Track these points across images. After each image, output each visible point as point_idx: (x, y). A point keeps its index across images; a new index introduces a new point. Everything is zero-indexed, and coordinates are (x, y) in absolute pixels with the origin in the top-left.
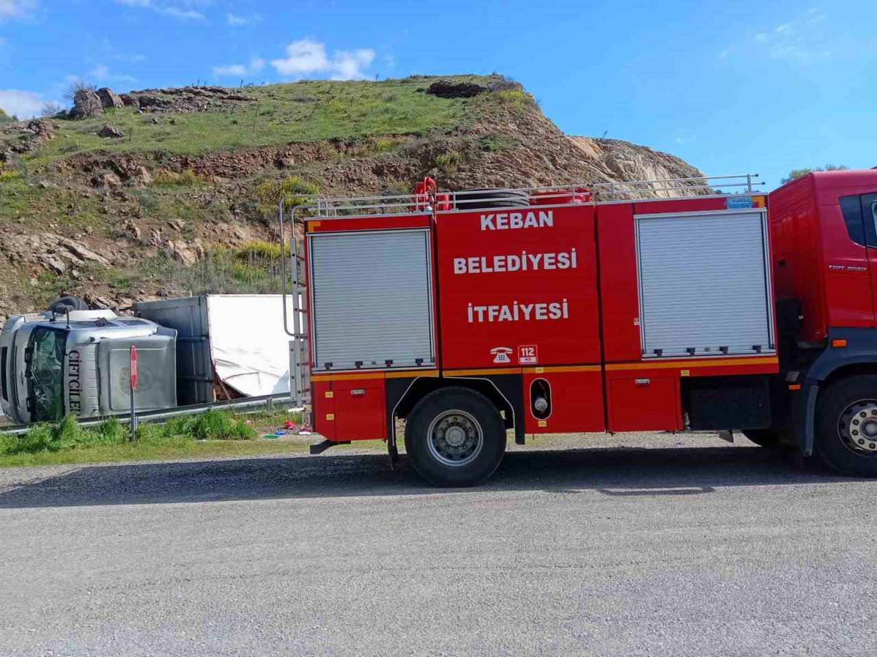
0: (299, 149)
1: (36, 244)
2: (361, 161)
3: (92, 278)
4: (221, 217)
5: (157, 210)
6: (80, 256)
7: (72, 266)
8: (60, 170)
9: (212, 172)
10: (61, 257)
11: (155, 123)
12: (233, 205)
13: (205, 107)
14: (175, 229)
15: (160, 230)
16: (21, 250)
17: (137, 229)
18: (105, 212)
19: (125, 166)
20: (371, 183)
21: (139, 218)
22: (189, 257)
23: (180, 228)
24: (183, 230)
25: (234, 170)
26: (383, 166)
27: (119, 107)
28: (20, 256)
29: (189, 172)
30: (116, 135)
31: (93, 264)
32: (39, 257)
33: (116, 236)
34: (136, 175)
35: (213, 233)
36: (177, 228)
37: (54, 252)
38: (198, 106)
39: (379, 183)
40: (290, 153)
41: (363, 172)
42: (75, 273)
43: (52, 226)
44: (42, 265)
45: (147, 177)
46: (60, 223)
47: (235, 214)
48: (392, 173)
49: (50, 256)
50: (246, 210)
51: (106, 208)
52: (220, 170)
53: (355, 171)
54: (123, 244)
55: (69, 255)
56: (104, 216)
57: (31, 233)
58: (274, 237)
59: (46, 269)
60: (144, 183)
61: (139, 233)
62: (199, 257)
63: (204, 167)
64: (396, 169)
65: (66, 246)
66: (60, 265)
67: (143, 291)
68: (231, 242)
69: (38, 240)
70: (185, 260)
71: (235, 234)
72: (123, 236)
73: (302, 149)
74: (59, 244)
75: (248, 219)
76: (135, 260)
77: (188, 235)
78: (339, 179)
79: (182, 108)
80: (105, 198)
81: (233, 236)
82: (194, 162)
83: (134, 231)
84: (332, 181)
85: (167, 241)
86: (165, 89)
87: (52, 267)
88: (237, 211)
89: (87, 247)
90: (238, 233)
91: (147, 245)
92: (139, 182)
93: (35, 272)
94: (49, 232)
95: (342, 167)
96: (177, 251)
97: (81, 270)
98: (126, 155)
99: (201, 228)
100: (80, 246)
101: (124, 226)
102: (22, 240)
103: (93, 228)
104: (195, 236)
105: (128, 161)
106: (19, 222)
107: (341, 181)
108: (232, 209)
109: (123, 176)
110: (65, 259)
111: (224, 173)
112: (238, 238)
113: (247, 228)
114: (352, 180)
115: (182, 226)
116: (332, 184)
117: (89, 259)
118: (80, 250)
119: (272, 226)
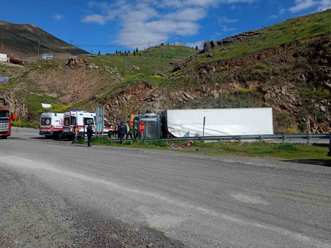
0: (267, 51)
1: (177, 94)
2: (288, 53)
3: (188, 103)
4: (230, 81)
5: (211, 81)
6: (186, 97)
7: (184, 100)
8: (192, 71)
9: (235, 65)
10: (182, 97)
11: (224, 50)
12: (235, 76)
13: (243, 40)
14: (215, 87)
15: (210, 87)
16: (173, 96)
17: (204, 87)
18: (196, 83)
19: (209, 67)
20: (291, 61)
21: (205, 84)
22: (217, 95)
23: (216, 86)
24: (217, 87)
25: (242, 63)
26: (297, 53)
27: (216, 46)
28: (172, 98)
29: (227, 66)
30: (211, 56)
31: (189, 99)
32: (177, 98)
33: (197, 90)
34: (211, 69)
35: (226, 87)
36: (215, 86)
37: (181, 96)
38: (241, 40)
39: (295, 60)
40: (264, 53)
41: (288, 57)
42: (184, 102)
43: (182, 89)
44: (177, 100)
45: (214, 70)
46: (184, 88)
47: (235, 79)
48: (301, 55)
49: (180, 97)
50: (239, 78)
51: (197, 82)
52: (237, 64)
53: (284, 57)
54: (199, 92)
55: (184, 97)
56: (196, 84)
57: (176, 91)
58: (247, 86)
59: (178, 101)
60: (213, 72)
61: (204, 89)
62: (220, 95)
63: (232, 63)
64: (303, 53)
65: (184, 94)
66: (181, 100)
67: (200, 107)
68: (231, 90)
69: (178, 93)
70: (215, 97)
71: (233, 86)
72: (200, 90)
73: (269, 51)
74: (182, 94)
75: (239, 81)
76: (201, 97)
77: (218, 88)
78: (277, 61)
79: (235, 42)
80: (197, 79)
81: (233, 87)
82: (229, 62)
83: (203, 88)
84: (274, 63)
85: (211, 91)
86: (233, 36)
87: (179, 101)
88: (236, 78)
89: (189, 94)
90: (234, 86)
91: (205, 93)
92: (212, 71)
93: (175, 102)
94: (181, 91)
95: (279, 56)
96: (213, 94)
97: (186, 101)
98: (210, 63)
99: (223, 85)
100: (187, 94)
101: (200, 87)
102: (174, 93)
103: (192, 88)
104: (220, 88)
105: (210, 65)
106: (174, 88)
107: (278, 62)
108: (234, 78)
109: (208, 70)
110: (183, 98)
111: (239, 65)
112: (234, 88)
113: (238, 84)
114: (282, 61)
115: (217, 85)
116: (274, 64)
117: (189, 98)
118: (187, 95)
119: (247, 83)
